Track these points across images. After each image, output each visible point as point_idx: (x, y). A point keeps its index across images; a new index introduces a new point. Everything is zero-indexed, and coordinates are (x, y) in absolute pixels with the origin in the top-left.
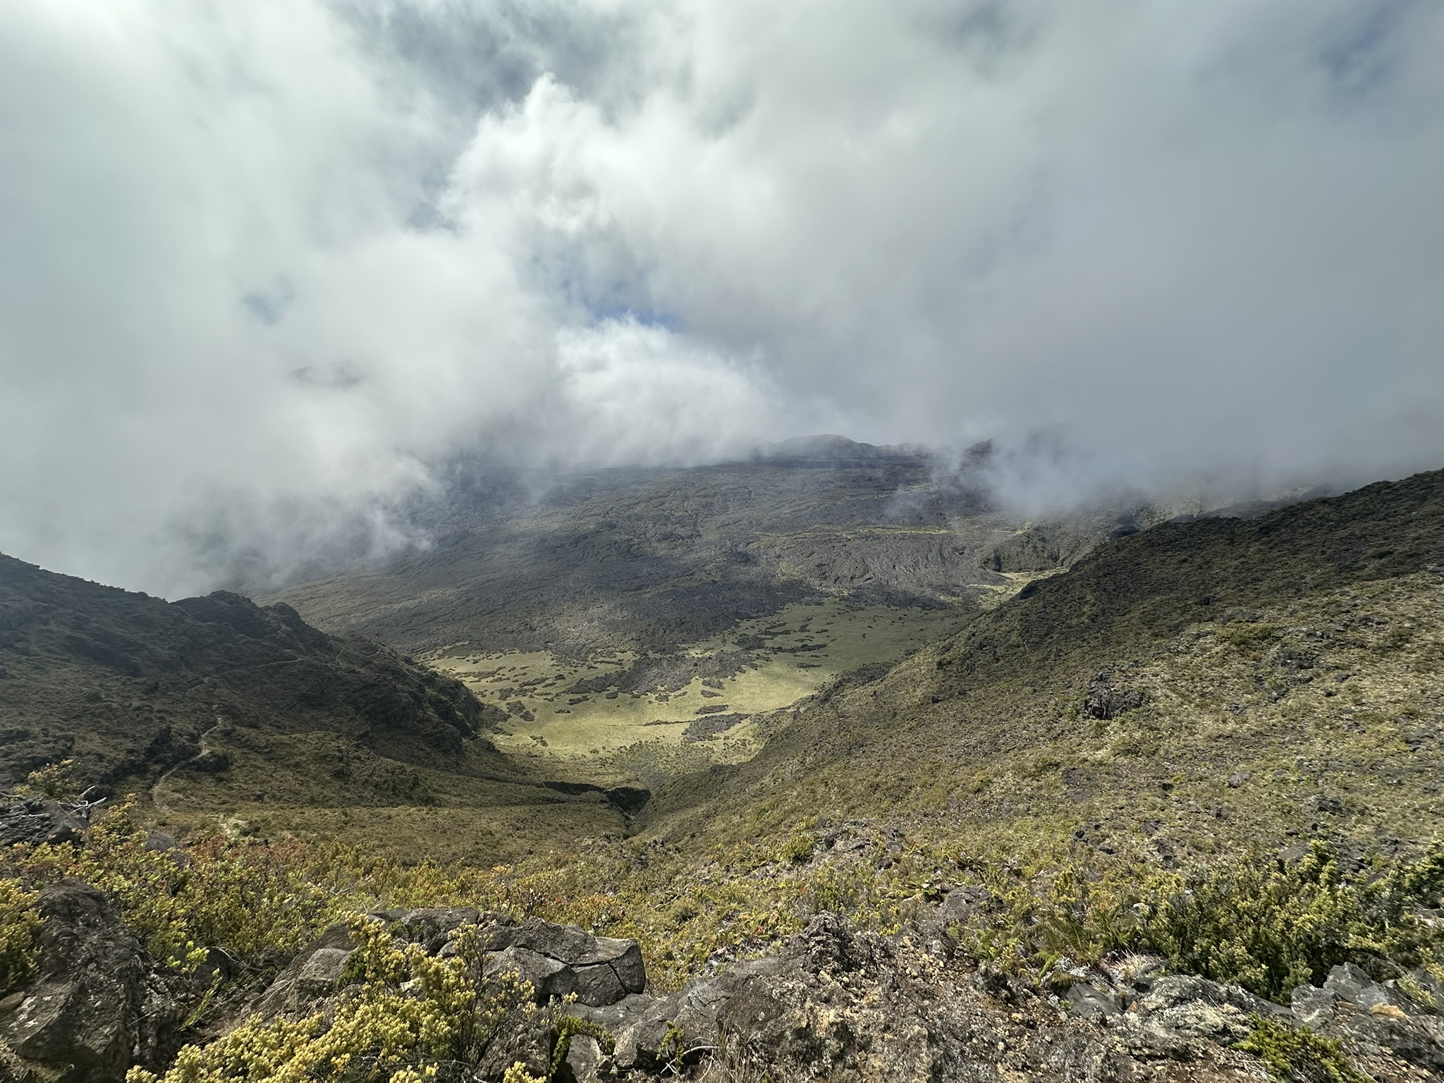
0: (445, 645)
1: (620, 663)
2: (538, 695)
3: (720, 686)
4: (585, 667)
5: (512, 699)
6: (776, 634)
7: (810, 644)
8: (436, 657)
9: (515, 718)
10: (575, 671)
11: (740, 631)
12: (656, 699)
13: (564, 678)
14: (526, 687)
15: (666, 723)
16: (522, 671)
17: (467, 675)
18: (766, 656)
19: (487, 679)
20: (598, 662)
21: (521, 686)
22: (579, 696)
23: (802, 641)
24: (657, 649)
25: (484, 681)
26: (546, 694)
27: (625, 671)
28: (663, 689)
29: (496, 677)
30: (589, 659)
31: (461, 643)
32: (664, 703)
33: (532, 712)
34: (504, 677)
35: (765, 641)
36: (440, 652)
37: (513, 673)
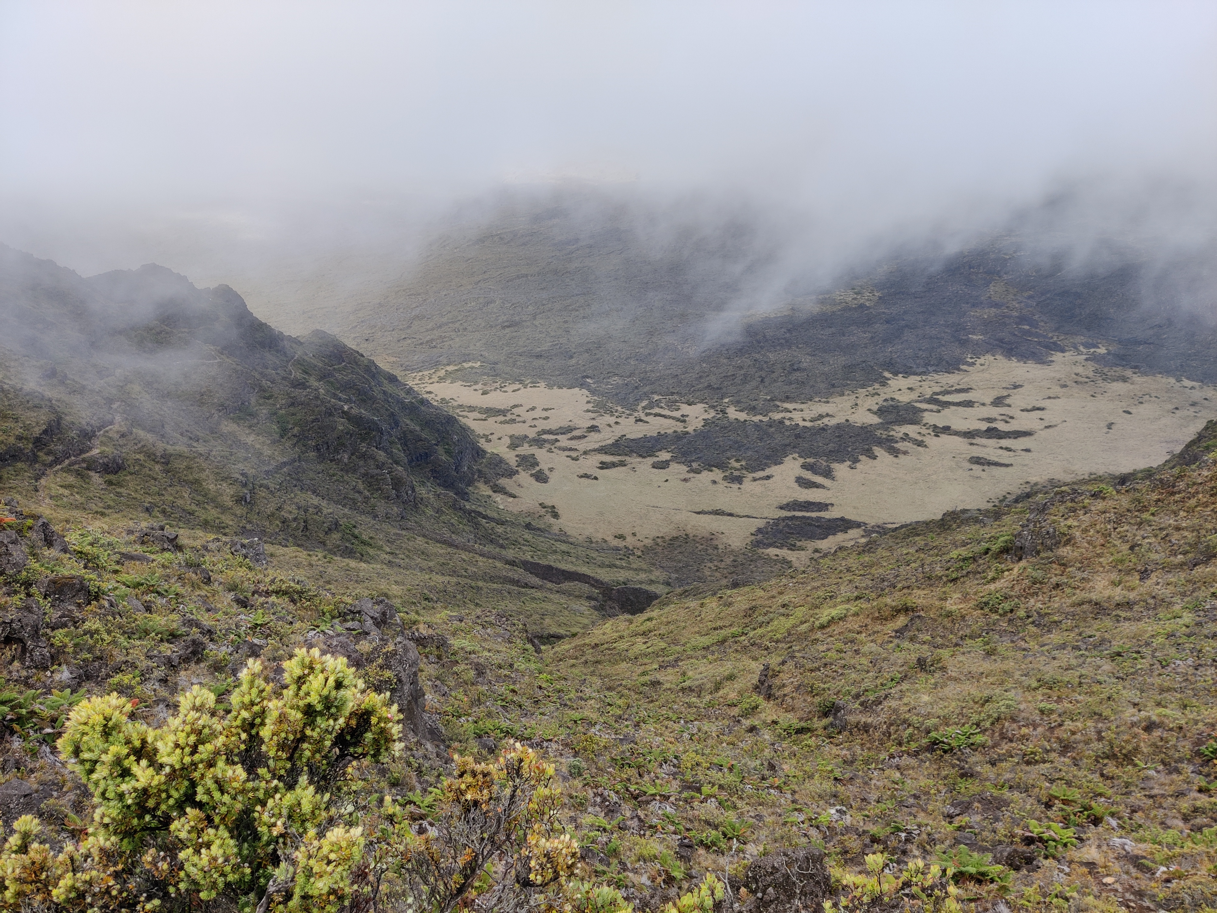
0: (448, 365)
1: (683, 419)
2: (560, 449)
3: (828, 474)
4: (632, 419)
5: (525, 449)
6: (947, 404)
7: (1001, 426)
8: (435, 378)
9: (524, 477)
10: (617, 423)
11: (886, 393)
12: (725, 478)
13: (599, 431)
14: (545, 437)
15: (731, 515)
16: (545, 414)
17: (471, 409)
18: (920, 438)
19: (495, 419)
20: (650, 414)
21: (539, 434)
22: (615, 459)
23: (990, 420)
24: (743, 405)
25: (491, 420)
26: (571, 449)
27: (687, 433)
28: (737, 465)
29: (509, 417)
30: (639, 408)
31: (470, 364)
32: (735, 486)
33: (547, 472)
34: (518, 419)
35: (926, 414)
36: (442, 373)
37: (533, 415)
